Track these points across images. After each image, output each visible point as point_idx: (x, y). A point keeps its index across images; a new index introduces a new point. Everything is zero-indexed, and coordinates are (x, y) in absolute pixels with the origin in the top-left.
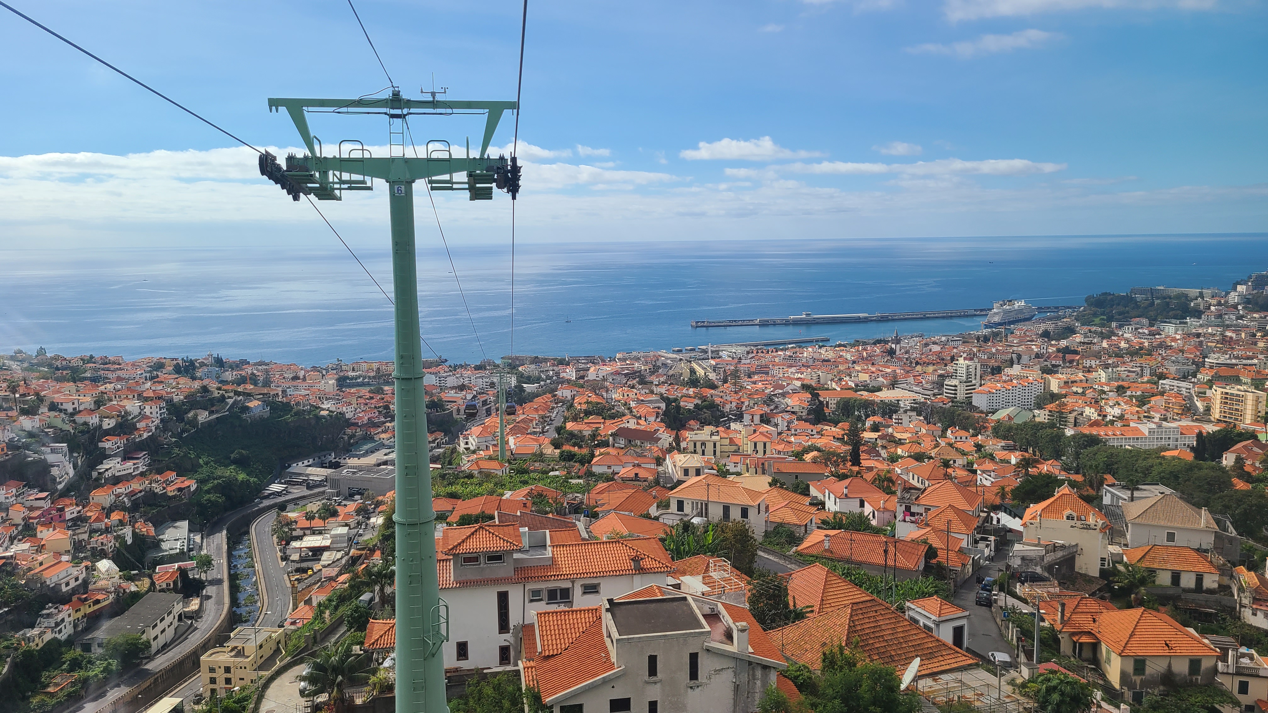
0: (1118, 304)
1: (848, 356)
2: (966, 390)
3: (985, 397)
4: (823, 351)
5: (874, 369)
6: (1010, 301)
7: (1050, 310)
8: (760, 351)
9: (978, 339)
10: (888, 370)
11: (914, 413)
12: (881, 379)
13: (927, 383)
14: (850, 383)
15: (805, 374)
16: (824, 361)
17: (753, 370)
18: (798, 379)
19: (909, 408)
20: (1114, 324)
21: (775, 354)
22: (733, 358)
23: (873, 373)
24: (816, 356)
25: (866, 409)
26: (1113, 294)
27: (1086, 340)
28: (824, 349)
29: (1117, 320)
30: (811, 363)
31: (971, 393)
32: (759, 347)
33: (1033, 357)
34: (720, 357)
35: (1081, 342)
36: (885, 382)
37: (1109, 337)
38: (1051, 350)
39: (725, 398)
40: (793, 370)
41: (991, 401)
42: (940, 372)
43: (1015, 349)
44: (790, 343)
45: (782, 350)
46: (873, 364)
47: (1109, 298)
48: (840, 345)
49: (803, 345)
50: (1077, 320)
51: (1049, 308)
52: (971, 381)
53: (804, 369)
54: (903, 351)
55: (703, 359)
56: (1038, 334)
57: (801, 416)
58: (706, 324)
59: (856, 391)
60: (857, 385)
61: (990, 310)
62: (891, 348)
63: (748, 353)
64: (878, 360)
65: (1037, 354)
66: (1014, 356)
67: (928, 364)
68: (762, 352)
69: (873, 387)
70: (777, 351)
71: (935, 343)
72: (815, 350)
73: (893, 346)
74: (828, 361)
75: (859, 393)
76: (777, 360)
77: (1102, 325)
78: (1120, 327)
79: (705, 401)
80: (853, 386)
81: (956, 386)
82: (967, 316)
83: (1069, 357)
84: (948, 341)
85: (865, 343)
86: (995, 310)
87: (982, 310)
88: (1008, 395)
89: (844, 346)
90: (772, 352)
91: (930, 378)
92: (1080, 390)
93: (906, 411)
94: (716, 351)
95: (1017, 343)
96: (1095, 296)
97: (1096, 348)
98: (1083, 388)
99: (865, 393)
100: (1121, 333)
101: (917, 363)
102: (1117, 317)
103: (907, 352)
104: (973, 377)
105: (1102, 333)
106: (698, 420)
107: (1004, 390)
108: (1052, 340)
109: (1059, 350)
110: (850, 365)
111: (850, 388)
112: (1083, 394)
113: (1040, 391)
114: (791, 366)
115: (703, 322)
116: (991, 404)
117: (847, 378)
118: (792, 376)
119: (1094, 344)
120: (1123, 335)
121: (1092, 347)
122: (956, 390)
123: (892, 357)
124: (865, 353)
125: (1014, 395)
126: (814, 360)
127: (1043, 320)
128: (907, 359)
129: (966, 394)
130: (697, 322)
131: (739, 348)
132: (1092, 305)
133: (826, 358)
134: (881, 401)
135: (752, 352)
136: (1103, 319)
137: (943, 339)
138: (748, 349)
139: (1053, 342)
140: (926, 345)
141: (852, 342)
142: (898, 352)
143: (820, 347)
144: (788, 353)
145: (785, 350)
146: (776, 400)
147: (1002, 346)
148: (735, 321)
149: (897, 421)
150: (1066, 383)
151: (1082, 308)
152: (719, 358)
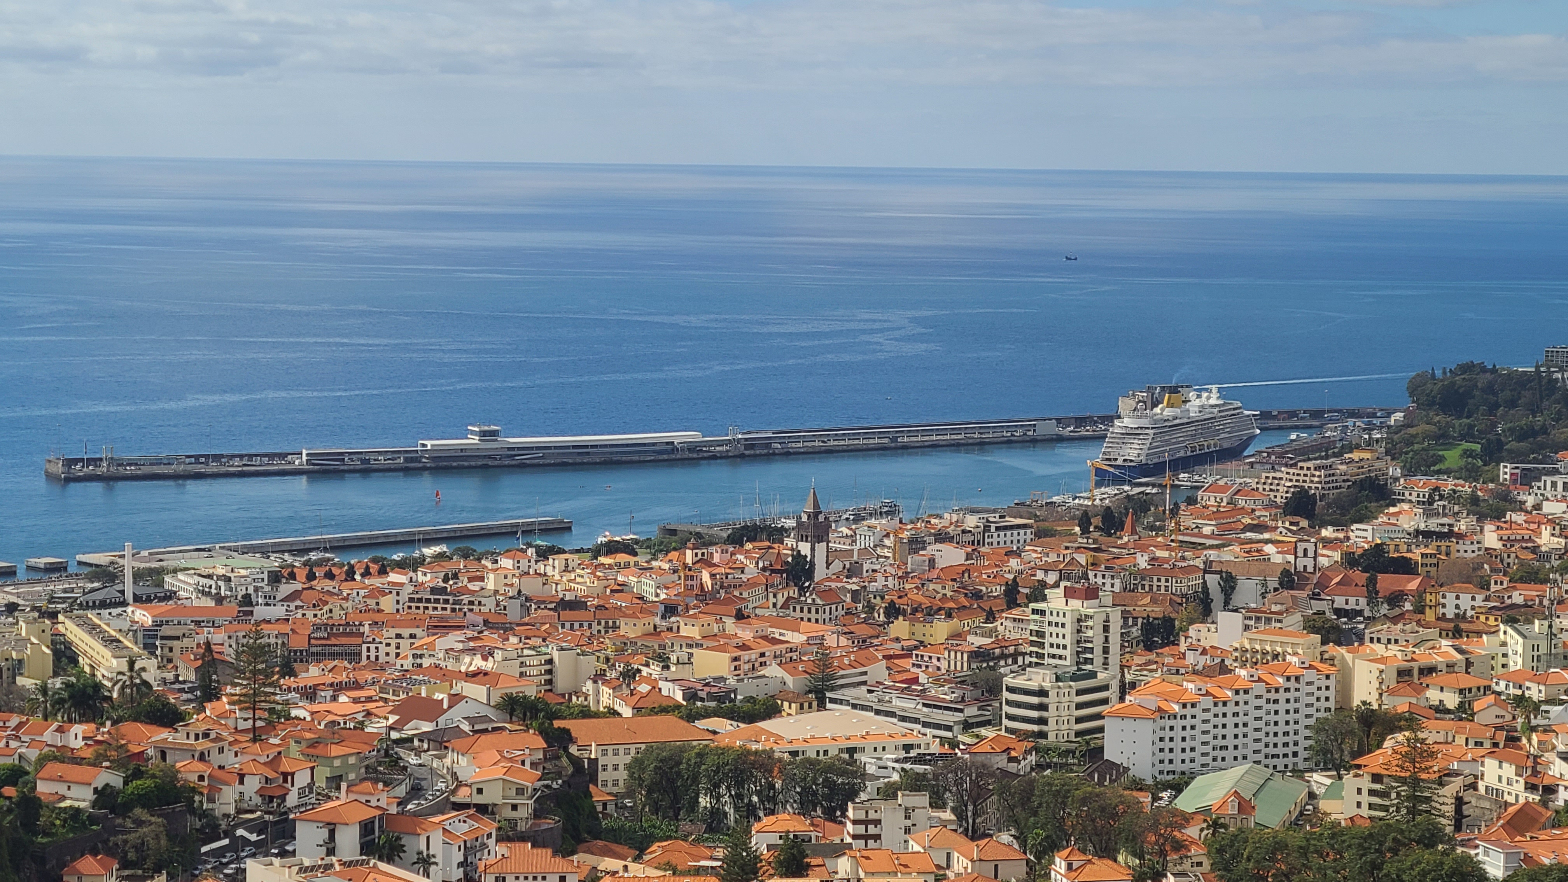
0: (1512, 404)
1: (647, 587)
2: (1079, 706)
3: (1145, 732)
4: (553, 567)
5: (746, 634)
6: (1174, 390)
7: (1294, 422)
8: (319, 572)
9: (1084, 521)
10: (796, 638)
11: (922, 800)
12: (773, 671)
13: (937, 681)
14: (666, 688)
15: (499, 655)
16: (564, 605)
17: (299, 643)
18: (474, 676)
19: (896, 777)
20: (1506, 471)
21: (377, 582)
22: (219, 600)
23: (744, 647)
24: (531, 587)
25: (740, 784)
26: (1494, 370)
27: (1433, 524)
28: (558, 561)
29: (1515, 457)
30: (514, 612)
31: (1099, 716)
32: (314, 556)
33: (1273, 583)
34: (170, 596)
35: (1418, 532)
36: (789, 680)
37: (1497, 515)
38: (1329, 558)
39: (216, 759)
40: (453, 640)
41: (1167, 745)
42: (977, 641)
43: (1212, 554)
44: (429, 541)
45: (401, 566)
46: (740, 616)
47: (1483, 380)
48: (611, 548)
49: (480, 547)
50: (1392, 453)
51: (1293, 414)
52: (1093, 675)
53: (491, 638)
54: (837, 566)
55: (104, 605)
56: (1272, 505)
57: (513, 823)
58: (104, 468)
59: (691, 717)
60: (691, 696)
61: (1109, 420)
62: (798, 557)
63: (275, 578)
64: (753, 599)
65: (1286, 573)
66: (1213, 581)
67: (931, 613)
68: (330, 576)
69: (750, 699)
70: (383, 572)
71: (942, 537)
72: (524, 564)
73: (805, 548)
74: (577, 605)
75: (702, 724)
76: (388, 604)
77: (1470, 474)
78: (1527, 479)
79: (138, 774)
80: (679, 697)
81: (1042, 693)
82: (1034, 441)
83: (1386, 582)
84: (987, 528)
85: (703, 541)
86: (1127, 422)
87: (1080, 421)
88: (1220, 721)
89: (628, 548)
90: (366, 573)
91: (944, 665)
92: (1452, 701)
93: (889, 792)
94: (151, 572)
95: (1212, 536)
96: (1438, 373)
97: (1465, 551)
98: (1461, 691)
99: (723, 725)
100: (1530, 501)
101: (893, 611)
102: (1514, 445)
103: (853, 571)
104: (1098, 656)
105: (1474, 500)
106: (111, 852)
107: (1207, 702)
108: (1324, 524)
109: (1351, 560)
110: (657, 620)
111: (668, 709)
112: (1464, 711)
113: (1323, 704)
114: (441, 627)
115: (96, 461)
116: (1167, 756)
117: (654, 670)
118: (450, 665)
119: (1460, 536)
120: (1538, 507)
121: (1454, 547)
122: (1043, 707)
123: (802, 590)
124: (706, 577)
125: (1240, 720)
126: (527, 601)
127: (1281, 456)
128: (855, 595)
129: (1079, 720)
130: (70, 463)
131: (239, 560)
132: (1431, 404)
133: (569, 597)
134: (794, 754)
135: (292, 576)
136: (1468, 454)
137: (971, 521)
138: (274, 562)
139: (1327, 532)
140: (916, 544)
141: (653, 532)
142: (820, 572)
143: (543, 554)
144: (425, 577)
145: (413, 564)
146: (413, 760)
147: (1168, 548)
148: (217, 458)
149: (861, 829)
150: (1403, 674)
151: (1399, 416)
152: (170, 598)
